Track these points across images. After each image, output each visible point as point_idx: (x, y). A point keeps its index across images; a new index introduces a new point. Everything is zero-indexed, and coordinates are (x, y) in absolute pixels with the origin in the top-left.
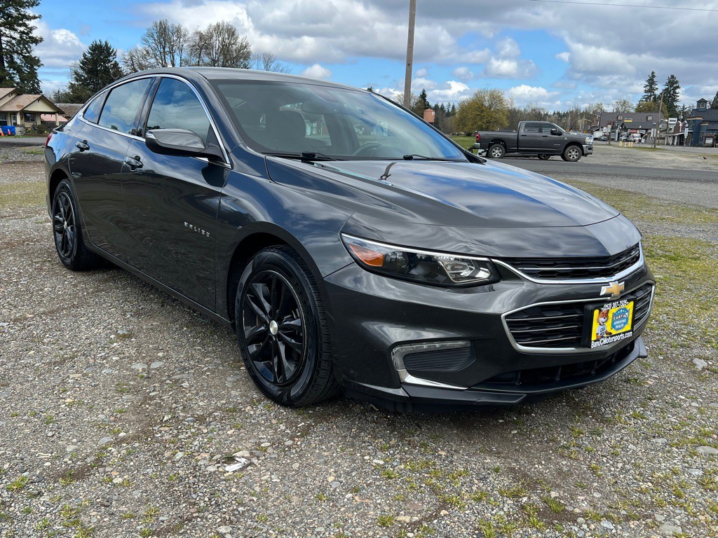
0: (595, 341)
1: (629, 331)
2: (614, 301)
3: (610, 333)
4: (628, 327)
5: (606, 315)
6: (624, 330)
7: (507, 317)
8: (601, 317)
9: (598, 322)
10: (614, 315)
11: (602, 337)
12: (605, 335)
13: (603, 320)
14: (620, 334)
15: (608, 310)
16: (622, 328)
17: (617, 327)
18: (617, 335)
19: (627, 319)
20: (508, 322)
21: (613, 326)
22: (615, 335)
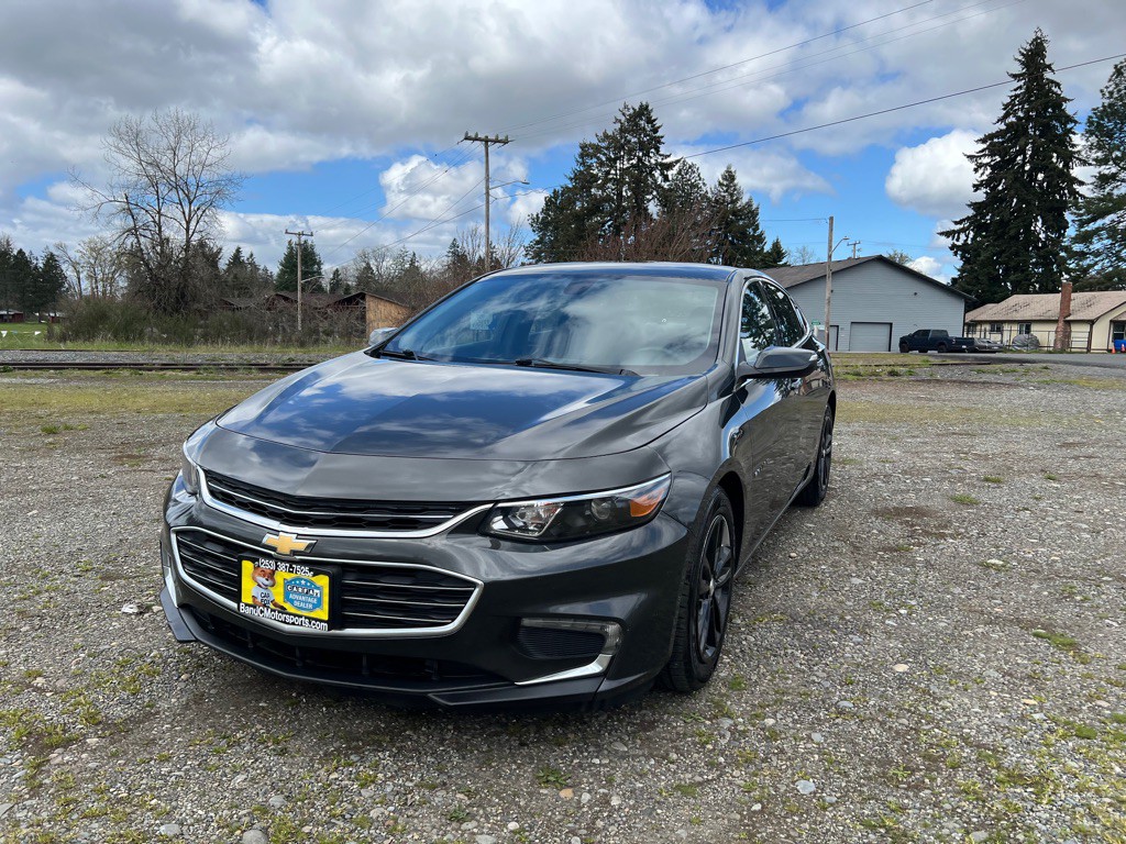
0: (246, 605)
1: (321, 621)
2: (282, 561)
3: (282, 608)
4: (323, 614)
5: (271, 575)
6: (312, 615)
7: (178, 533)
8: (260, 575)
9: (254, 579)
10: (287, 583)
11: (265, 606)
12: (272, 606)
13: (267, 583)
14: (301, 617)
15: (273, 572)
16: (311, 610)
17: (297, 603)
18: (295, 615)
19: (320, 601)
20: (178, 541)
21: (287, 599)
22: (290, 614)
